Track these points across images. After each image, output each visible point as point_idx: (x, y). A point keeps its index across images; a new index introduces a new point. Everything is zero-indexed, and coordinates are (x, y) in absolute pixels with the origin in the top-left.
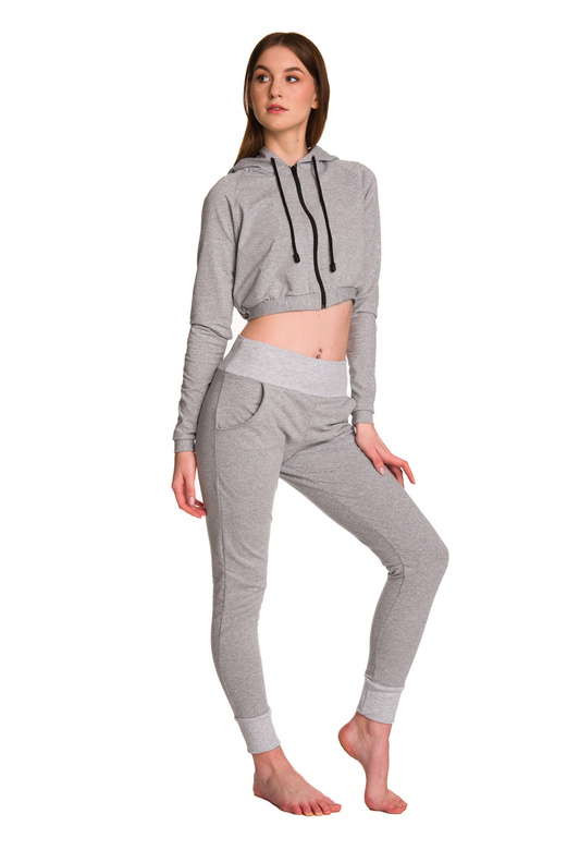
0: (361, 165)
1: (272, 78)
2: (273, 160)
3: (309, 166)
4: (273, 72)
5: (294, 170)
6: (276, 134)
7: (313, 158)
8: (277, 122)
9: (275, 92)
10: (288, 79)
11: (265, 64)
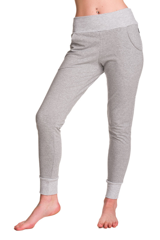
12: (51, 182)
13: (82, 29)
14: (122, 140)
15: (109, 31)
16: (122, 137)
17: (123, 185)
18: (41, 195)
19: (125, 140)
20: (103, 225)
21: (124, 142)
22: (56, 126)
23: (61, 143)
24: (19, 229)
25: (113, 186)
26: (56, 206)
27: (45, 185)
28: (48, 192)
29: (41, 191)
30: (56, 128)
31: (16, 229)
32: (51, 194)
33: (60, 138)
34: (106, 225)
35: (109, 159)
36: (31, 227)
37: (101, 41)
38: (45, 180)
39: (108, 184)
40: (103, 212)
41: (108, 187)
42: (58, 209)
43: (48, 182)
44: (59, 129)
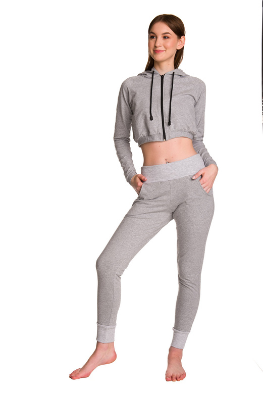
0: (199, 80)
1: (157, 38)
2: (153, 71)
3: (171, 76)
4: (157, 35)
5: (162, 77)
6: (159, 63)
7: (174, 73)
8: (159, 57)
9: (158, 45)
10: (165, 37)
11: (154, 31)
12: (109, 329)
13: (152, 179)
14: (190, 288)
15: (179, 179)
16: (191, 285)
17: (190, 335)
18: (98, 342)
19: (194, 287)
20: (170, 378)
21: (193, 289)
22: (117, 273)
23: (120, 290)
24: (74, 377)
25: (180, 335)
26: (112, 355)
27: (102, 332)
28: (105, 340)
29: (98, 338)
30: (116, 275)
31: (71, 377)
32: (108, 342)
33: (120, 285)
34: (174, 378)
35: (177, 306)
36: (87, 376)
37: (171, 190)
38: (103, 327)
39: (174, 332)
40: (169, 363)
41: (174, 335)
42: (114, 358)
43: (105, 329)
44: (119, 276)
